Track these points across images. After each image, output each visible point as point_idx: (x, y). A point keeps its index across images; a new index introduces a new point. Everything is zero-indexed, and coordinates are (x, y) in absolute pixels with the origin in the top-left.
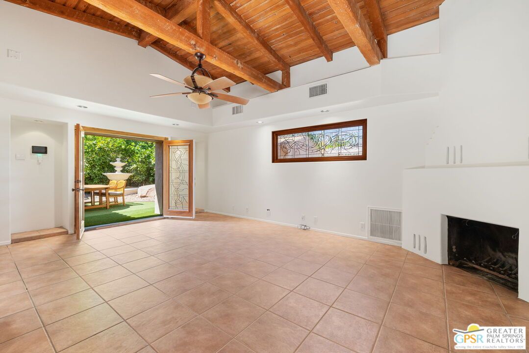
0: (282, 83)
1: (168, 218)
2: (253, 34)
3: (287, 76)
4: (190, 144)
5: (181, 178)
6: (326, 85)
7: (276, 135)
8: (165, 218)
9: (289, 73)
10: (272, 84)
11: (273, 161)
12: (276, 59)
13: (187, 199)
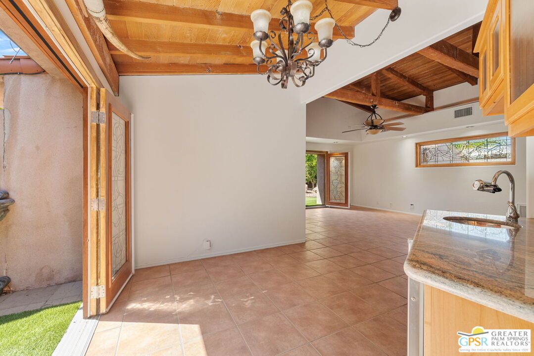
0: (426, 105)
1: (328, 207)
2: (405, 80)
3: (430, 99)
4: (346, 155)
5: (339, 180)
6: (472, 108)
7: (418, 145)
8: (326, 207)
9: (433, 97)
10: (418, 110)
11: (417, 166)
12: (421, 89)
13: (344, 194)
